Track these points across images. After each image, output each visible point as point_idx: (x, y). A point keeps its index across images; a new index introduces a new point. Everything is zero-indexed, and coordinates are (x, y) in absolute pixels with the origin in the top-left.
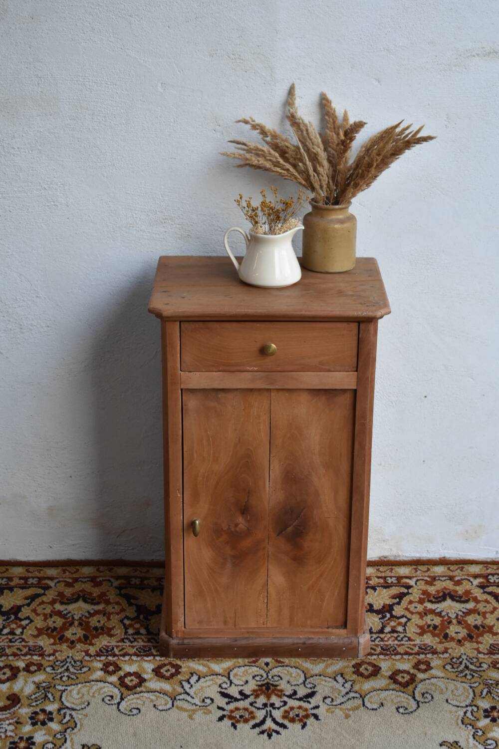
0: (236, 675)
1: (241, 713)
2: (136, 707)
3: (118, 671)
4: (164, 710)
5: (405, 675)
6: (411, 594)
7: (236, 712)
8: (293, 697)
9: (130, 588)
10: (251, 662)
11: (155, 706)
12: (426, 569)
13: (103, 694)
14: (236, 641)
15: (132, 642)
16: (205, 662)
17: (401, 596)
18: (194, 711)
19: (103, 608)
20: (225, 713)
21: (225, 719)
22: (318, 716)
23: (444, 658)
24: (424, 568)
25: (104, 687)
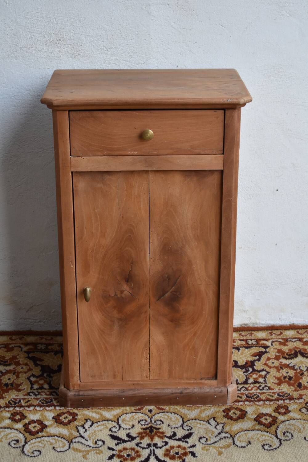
0: (124, 420)
1: (129, 452)
2: (38, 450)
3: (23, 419)
4: (62, 452)
5: (268, 418)
6: (269, 352)
7: (124, 452)
8: (173, 438)
9: (37, 352)
10: (137, 410)
11: (54, 448)
12: (279, 333)
13: (9, 438)
14: (124, 392)
15: (36, 395)
16: (97, 411)
17: (260, 354)
18: (88, 452)
19: (13, 368)
20: (114, 452)
21: (114, 458)
22: (195, 454)
23: (299, 403)
24: (278, 332)
25: (11, 433)
